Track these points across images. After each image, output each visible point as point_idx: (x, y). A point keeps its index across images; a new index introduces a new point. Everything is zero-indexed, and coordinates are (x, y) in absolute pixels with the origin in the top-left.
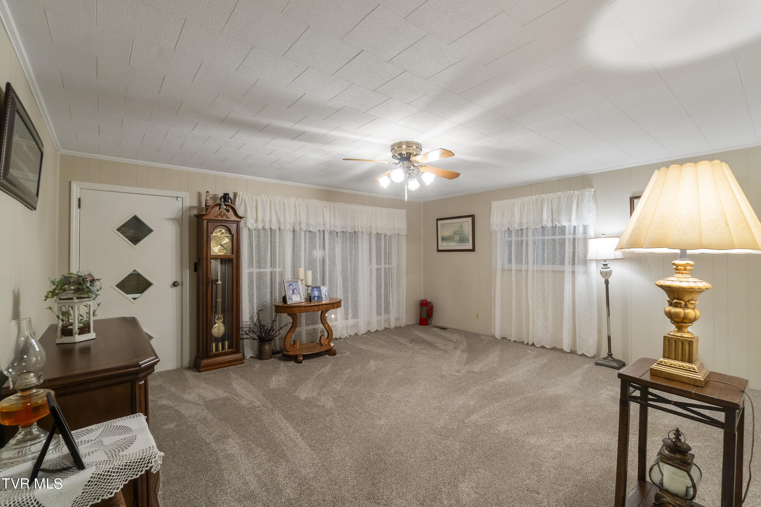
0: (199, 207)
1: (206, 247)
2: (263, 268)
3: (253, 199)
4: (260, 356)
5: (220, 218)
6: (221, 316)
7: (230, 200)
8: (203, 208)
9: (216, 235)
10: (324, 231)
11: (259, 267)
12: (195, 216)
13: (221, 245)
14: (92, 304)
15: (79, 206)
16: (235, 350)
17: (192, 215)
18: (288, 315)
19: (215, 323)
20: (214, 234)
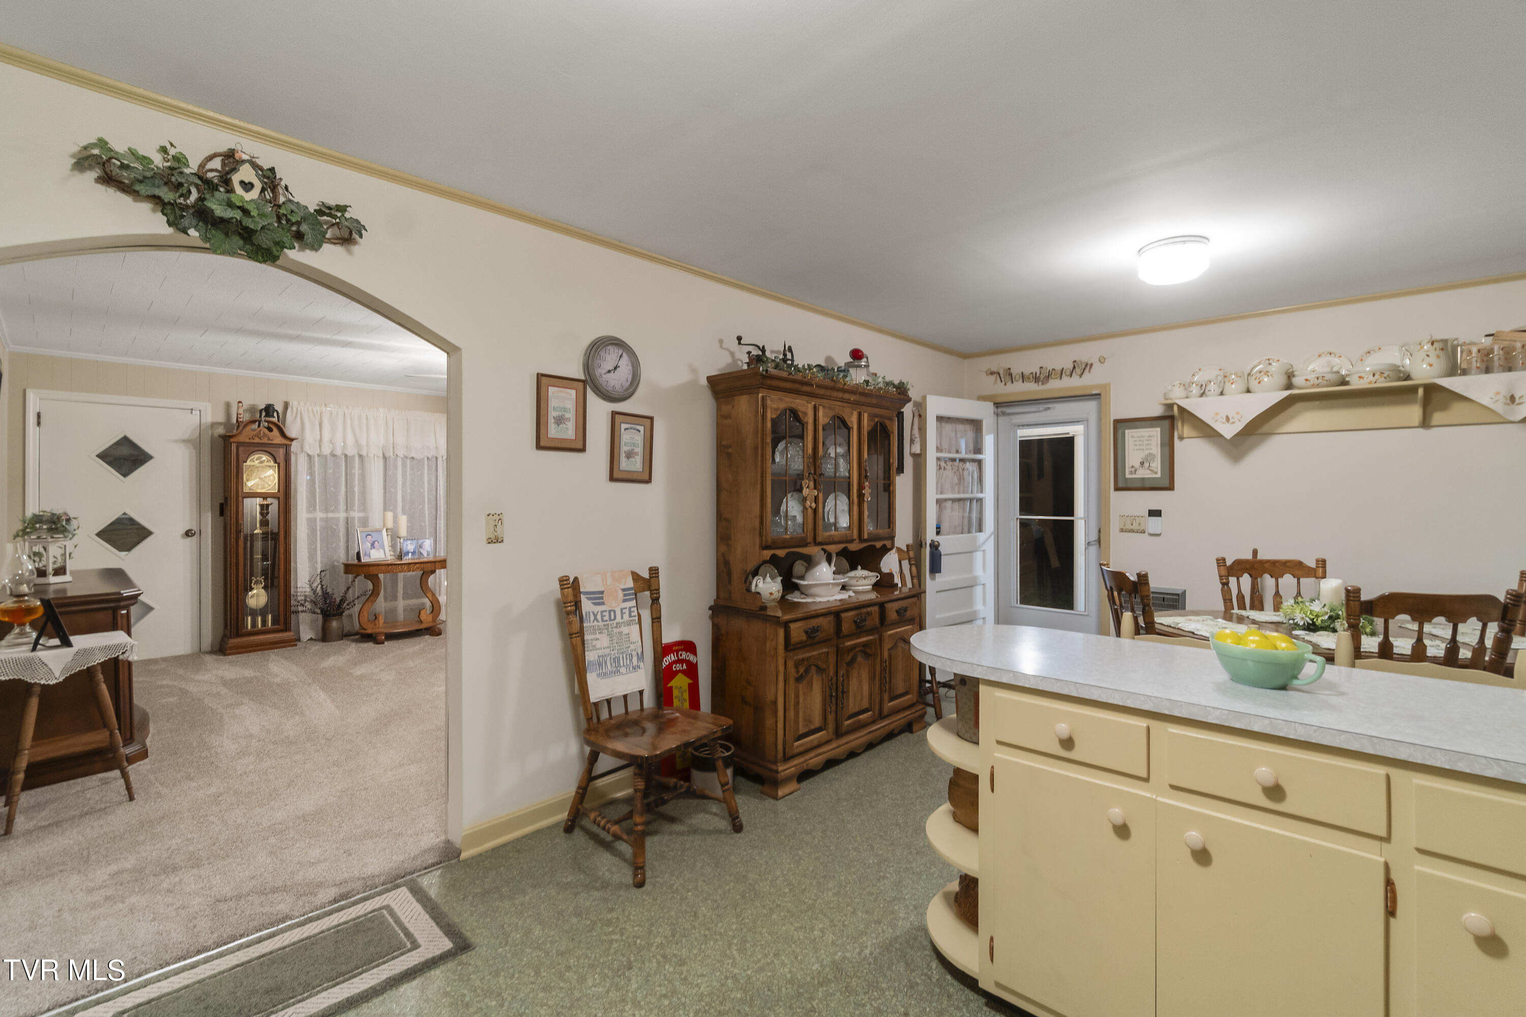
0: (227, 424)
1: (235, 480)
2: (333, 512)
3: (315, 412)
4: (325, 636)
5: (257, 440)
6: (262, 579)
7: (275, 414)
8: (233, 425)
9: (252, 463)
10: (437, 458)
11: (327, 510)
12: (220, 436)
13: (260, 478)
14: (69, 544)
15: (39, 424)
16: (282, 627)
17: (216, 435)
18: (365, 577)
19: (251, 589)
20: (248, 463)
